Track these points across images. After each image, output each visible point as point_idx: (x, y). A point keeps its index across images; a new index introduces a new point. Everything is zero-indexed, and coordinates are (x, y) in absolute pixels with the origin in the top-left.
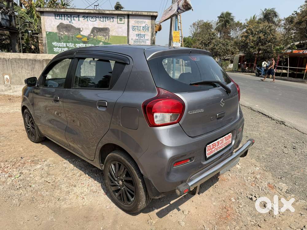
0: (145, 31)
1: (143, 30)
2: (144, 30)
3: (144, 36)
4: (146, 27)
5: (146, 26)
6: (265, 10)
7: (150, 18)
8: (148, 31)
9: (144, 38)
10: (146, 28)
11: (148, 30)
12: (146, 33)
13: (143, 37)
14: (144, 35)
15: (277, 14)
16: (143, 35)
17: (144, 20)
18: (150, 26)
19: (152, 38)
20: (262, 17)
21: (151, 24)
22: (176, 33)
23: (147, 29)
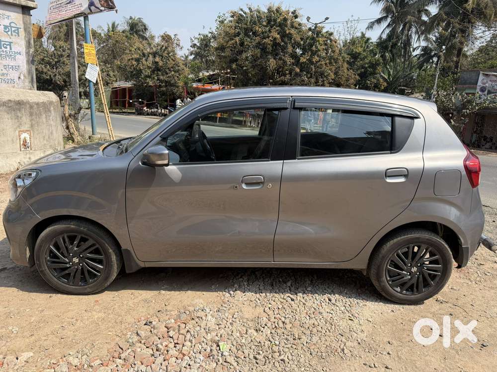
0: (12, 35)
1: (7, 32)
2: (9, 33)
3: (10, 46)
4: (11, 27)
5: (13, 25)
6: (131, 18)
7: (20, 10)
8: (19, 36)
9: (11, 49)
10: (13, 29)
11: (18, 33)
12: (14, 39)
13: (8, 47)
14: (11, 43)
15: (147, 27)
16: (7, 43)
17: (7, 13)
18: (22, 26)
19: (29, 51)
20: (127, 28)
21: (24, 23)
22: (89, 48)
23: (14, 31)
